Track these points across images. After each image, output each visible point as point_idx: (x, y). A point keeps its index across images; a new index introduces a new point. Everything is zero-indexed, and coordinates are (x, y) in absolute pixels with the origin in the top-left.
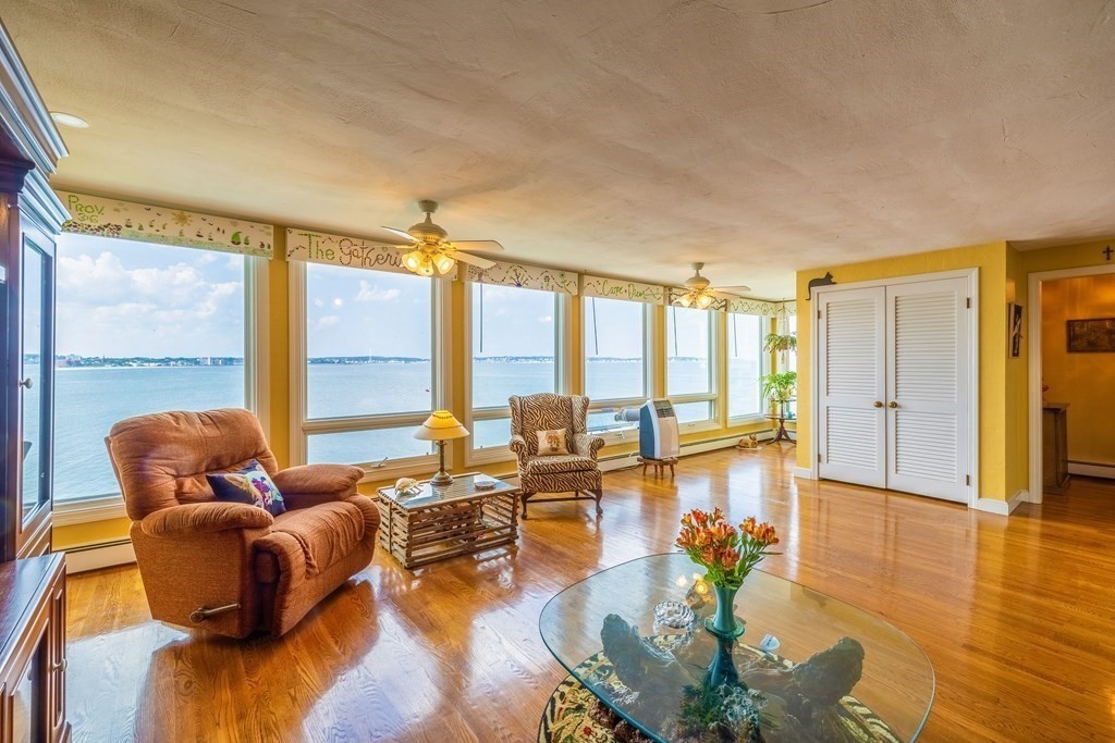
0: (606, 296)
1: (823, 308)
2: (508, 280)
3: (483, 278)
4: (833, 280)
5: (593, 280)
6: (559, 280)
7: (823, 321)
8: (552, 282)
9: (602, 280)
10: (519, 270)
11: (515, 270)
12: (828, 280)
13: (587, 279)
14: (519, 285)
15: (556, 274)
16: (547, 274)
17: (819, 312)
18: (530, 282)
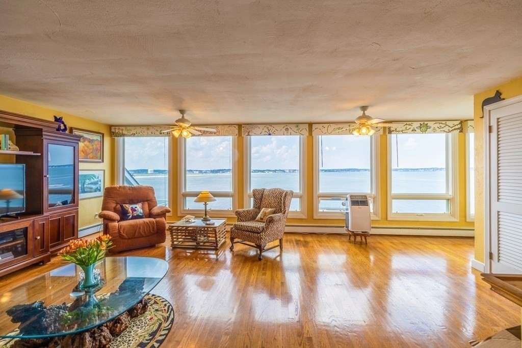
0: (330, 134)
1: (494, 124)
2: (263, 133)
3: (250, 133)
4: (502, 97)
5: (320, 126)
6: (295, 129)
7: (494, 135)
8: (290, 131)
9: (326, 126)
10: (270, 127)
11: (268, 128)
12: (498, 97)
13: (314, 126)
14: (270, 134)
15: (293, 127)
16: (286, 127)
17: (490, 127)
18: (276, 132)
